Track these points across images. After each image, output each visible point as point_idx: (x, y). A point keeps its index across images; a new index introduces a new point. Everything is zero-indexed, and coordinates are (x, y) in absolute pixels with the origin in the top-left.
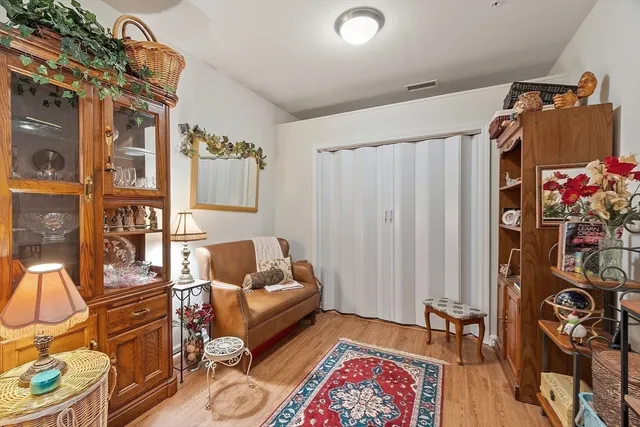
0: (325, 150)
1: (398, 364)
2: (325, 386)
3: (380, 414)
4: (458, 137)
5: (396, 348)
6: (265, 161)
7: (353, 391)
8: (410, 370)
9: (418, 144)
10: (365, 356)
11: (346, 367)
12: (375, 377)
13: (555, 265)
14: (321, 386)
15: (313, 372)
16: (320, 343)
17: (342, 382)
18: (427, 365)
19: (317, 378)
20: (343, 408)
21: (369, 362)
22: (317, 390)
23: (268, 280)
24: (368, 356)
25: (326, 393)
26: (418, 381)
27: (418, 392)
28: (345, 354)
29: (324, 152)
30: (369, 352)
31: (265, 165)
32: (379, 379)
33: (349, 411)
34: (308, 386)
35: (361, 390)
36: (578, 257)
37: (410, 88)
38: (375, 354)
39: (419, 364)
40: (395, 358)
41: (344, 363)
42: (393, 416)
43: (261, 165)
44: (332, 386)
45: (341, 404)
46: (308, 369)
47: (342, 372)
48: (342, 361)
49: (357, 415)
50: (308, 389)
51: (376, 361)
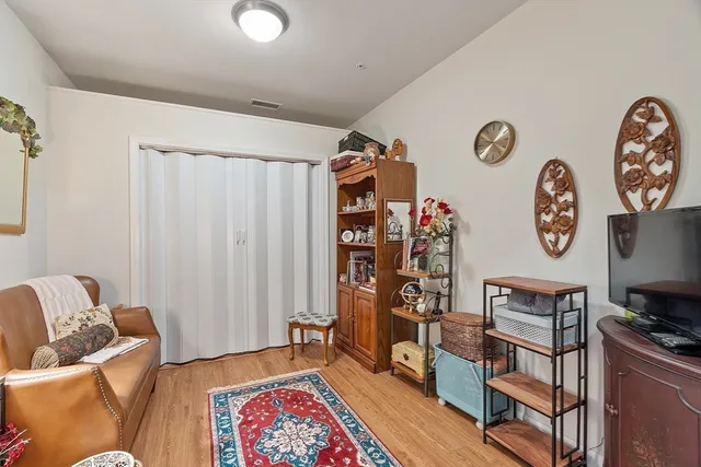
0: (152, 148)
1: (286, 387)
2: (244, 448)
3: (317, 437)
4: (306, 164)
5: (271, 375)
6: (37, 143)
7: (276, 434)
8: (300, 387)
9: (269, 163)
10: (253, 395)
11: (246, 416)
12: (281, 409)
13: (401, 268)
14: (239, 449)
15: (215, 443)
16: (187, 408)
17: (257, 432)
18: (309, 377)
19: (227, 445)
20: (283, 454)
21: (262, 400)
22: (240, 456)
23: (88, 346)
24: (256, 394)
25: (254, 453)
26: (316, 394)
27: (322, 401)
28: (231, 404)
29: (150, 150)
30: (254, 391)
31: (38, 149)
32: (285, 409)
33: (292, 452)
34: (226, 459)
35: (282, 428)
36: (416, 261)
37: (254, 103)
38: (259, 388)
39: (302, 379)
40: (280, 384)
41: (239, 413)
42: (327, 431)
43: (32, 151)
44: (252, 443)
45: (278, 452)
46: (206, 443)
47: (246, 422)
48: (235, 413)
49: (301, 451)
50: (229, 462)
51: (268, 394)
